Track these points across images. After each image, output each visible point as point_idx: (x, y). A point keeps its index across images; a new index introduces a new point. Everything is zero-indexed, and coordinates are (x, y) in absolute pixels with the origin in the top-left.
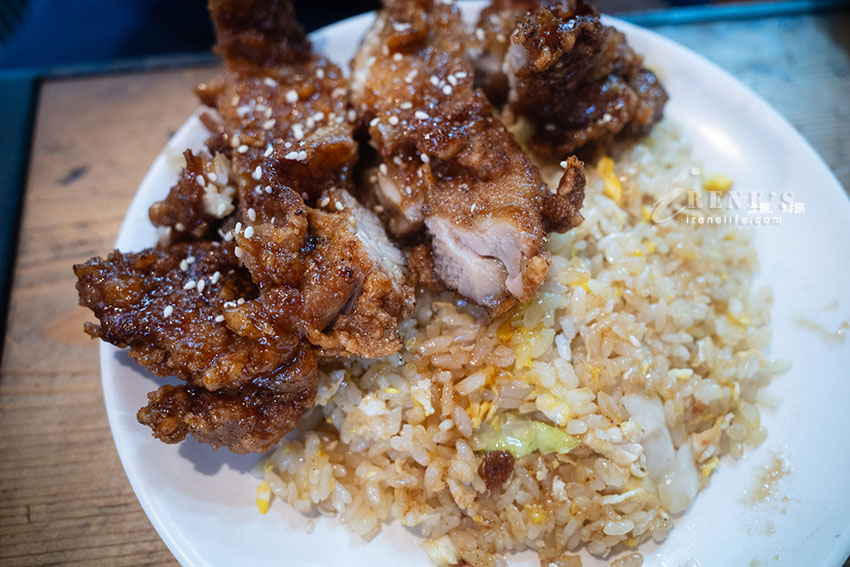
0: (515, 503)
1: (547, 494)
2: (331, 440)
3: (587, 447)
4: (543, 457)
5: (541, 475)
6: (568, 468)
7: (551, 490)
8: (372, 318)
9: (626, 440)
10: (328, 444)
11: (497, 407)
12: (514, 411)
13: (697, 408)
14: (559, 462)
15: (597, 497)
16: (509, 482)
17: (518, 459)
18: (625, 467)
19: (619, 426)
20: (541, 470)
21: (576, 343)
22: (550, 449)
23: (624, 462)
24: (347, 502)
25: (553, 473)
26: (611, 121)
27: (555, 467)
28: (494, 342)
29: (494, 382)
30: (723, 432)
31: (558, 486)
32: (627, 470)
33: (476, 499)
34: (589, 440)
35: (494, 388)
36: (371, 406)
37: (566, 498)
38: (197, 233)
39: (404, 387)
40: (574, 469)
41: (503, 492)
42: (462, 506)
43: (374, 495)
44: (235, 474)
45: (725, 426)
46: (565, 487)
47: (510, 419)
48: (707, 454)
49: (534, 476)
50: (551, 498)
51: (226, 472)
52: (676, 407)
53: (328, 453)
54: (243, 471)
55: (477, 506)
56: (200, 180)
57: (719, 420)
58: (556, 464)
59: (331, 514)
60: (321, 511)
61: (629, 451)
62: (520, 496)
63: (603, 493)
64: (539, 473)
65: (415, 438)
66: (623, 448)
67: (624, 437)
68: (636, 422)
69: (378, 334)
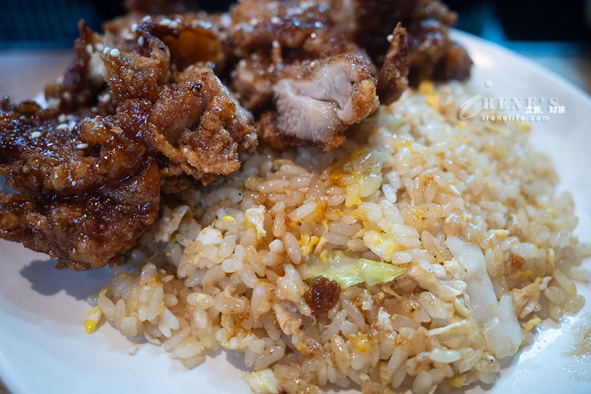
0: (340, 334)
1: (372, 325)
2: (168, 273)
3: (412, 279)
4: (368, 290)
5: (367, 305)
6: (393, 301)
7: (376, 320)
8: (214, 132)
9: (450, 276)
10: (164, 276)
11: (326, 240)
12: (341, 248)
13: (516, 263)
14: (385, 293)
15: (422, 329)
16: (334, 310)
17: (344, 290)
18: (450, 302)
19: (442, 264)
20: (367, 300)
21: (401, 192)
22: (376, 280)
23: (448, 296)
24: (174, 328)
25: (378, 304)
26: (430, 47)
27: (380, 298)
28: (326, 184)
29: (324, 217)
30: (542, 292)
31: (383, 317)
32: (452, 305)
33: (301, 328)
34: (413, 272)
35: (325, 223)
36: (208, 236)
37: (390, 327)
38: (81, 99)
39: (240, 215)
40: (399, 302)
41: (329, 322)
42: (286, 331)
43: (201, 320)
44: (72, 299)
45: (543, 287)
46: (390, 318)
47: (339, 256)
48: (529, 309)
49: (360, 307)
50: (376, 328)
51: (62, 297)
52: (496, 256)
53: (163, 283)
54: (79, 298)
55: (302, 333)
56: (89, 48)
57: (538, 279)
58: (381, 295)
59: (157, 341)
60: (147, 337)
61: (452, 287)
62: (345, 326)
63: (427, 326)
64: (364, 303)
65: (245, 261)
66: (447, 284)
67: (448, 272)
68: (459, 262)
69: (218, 146)
